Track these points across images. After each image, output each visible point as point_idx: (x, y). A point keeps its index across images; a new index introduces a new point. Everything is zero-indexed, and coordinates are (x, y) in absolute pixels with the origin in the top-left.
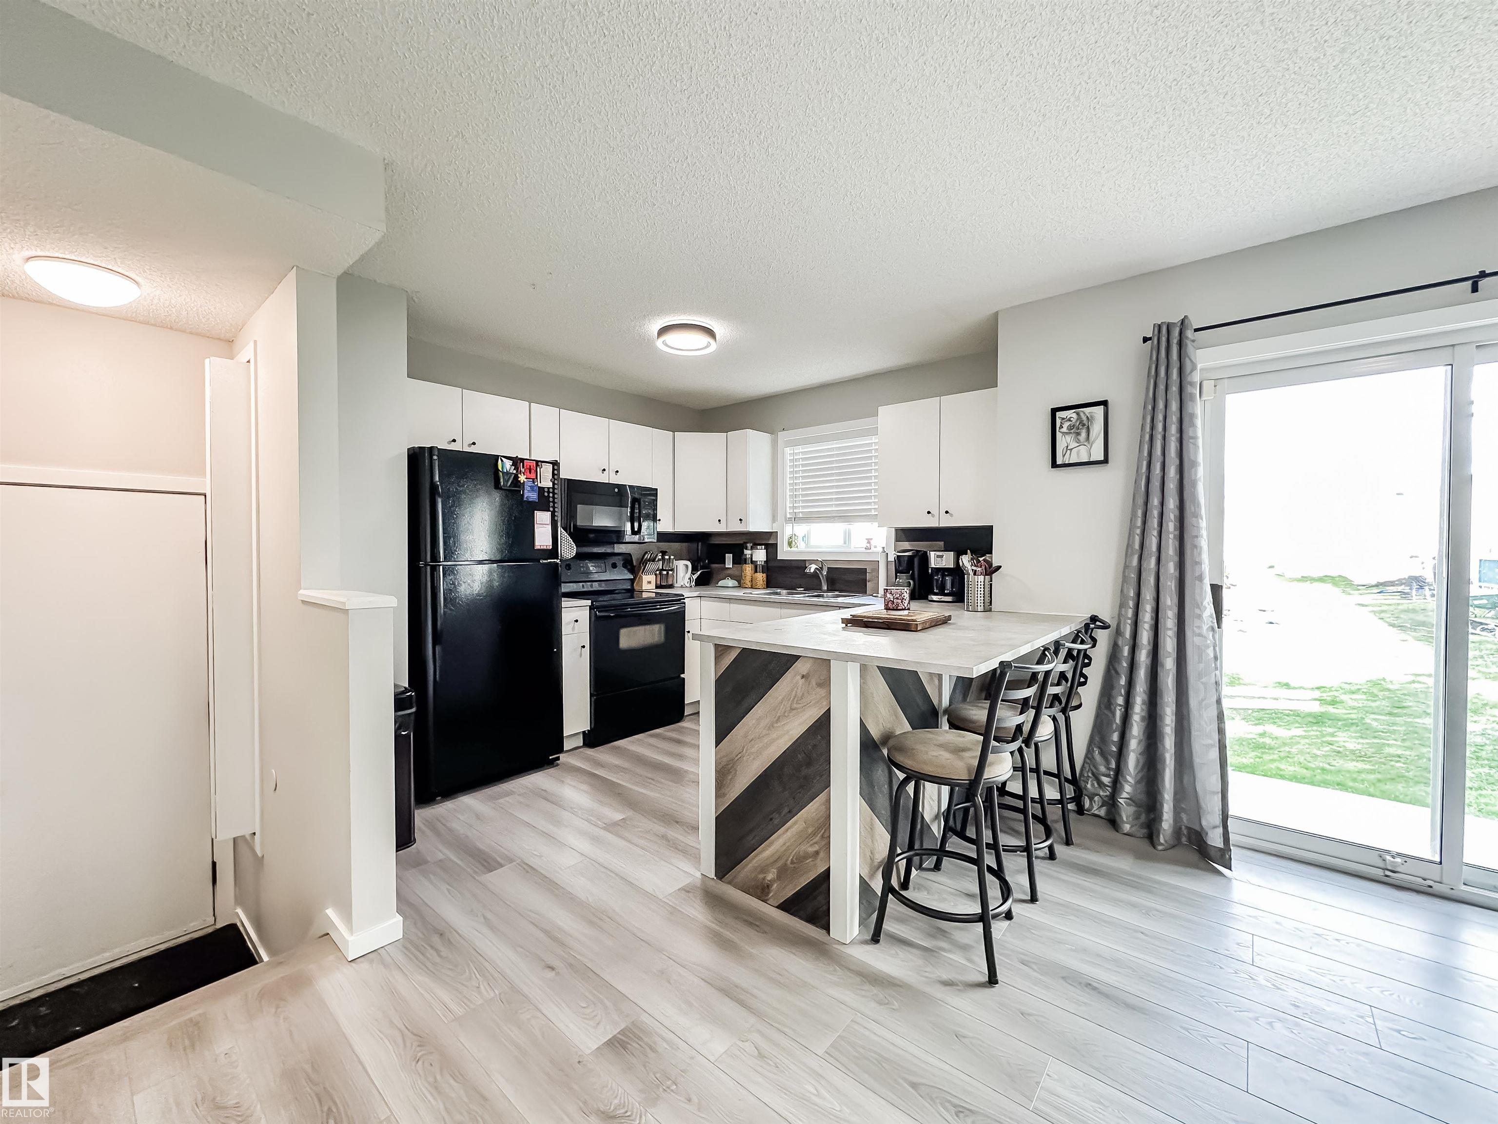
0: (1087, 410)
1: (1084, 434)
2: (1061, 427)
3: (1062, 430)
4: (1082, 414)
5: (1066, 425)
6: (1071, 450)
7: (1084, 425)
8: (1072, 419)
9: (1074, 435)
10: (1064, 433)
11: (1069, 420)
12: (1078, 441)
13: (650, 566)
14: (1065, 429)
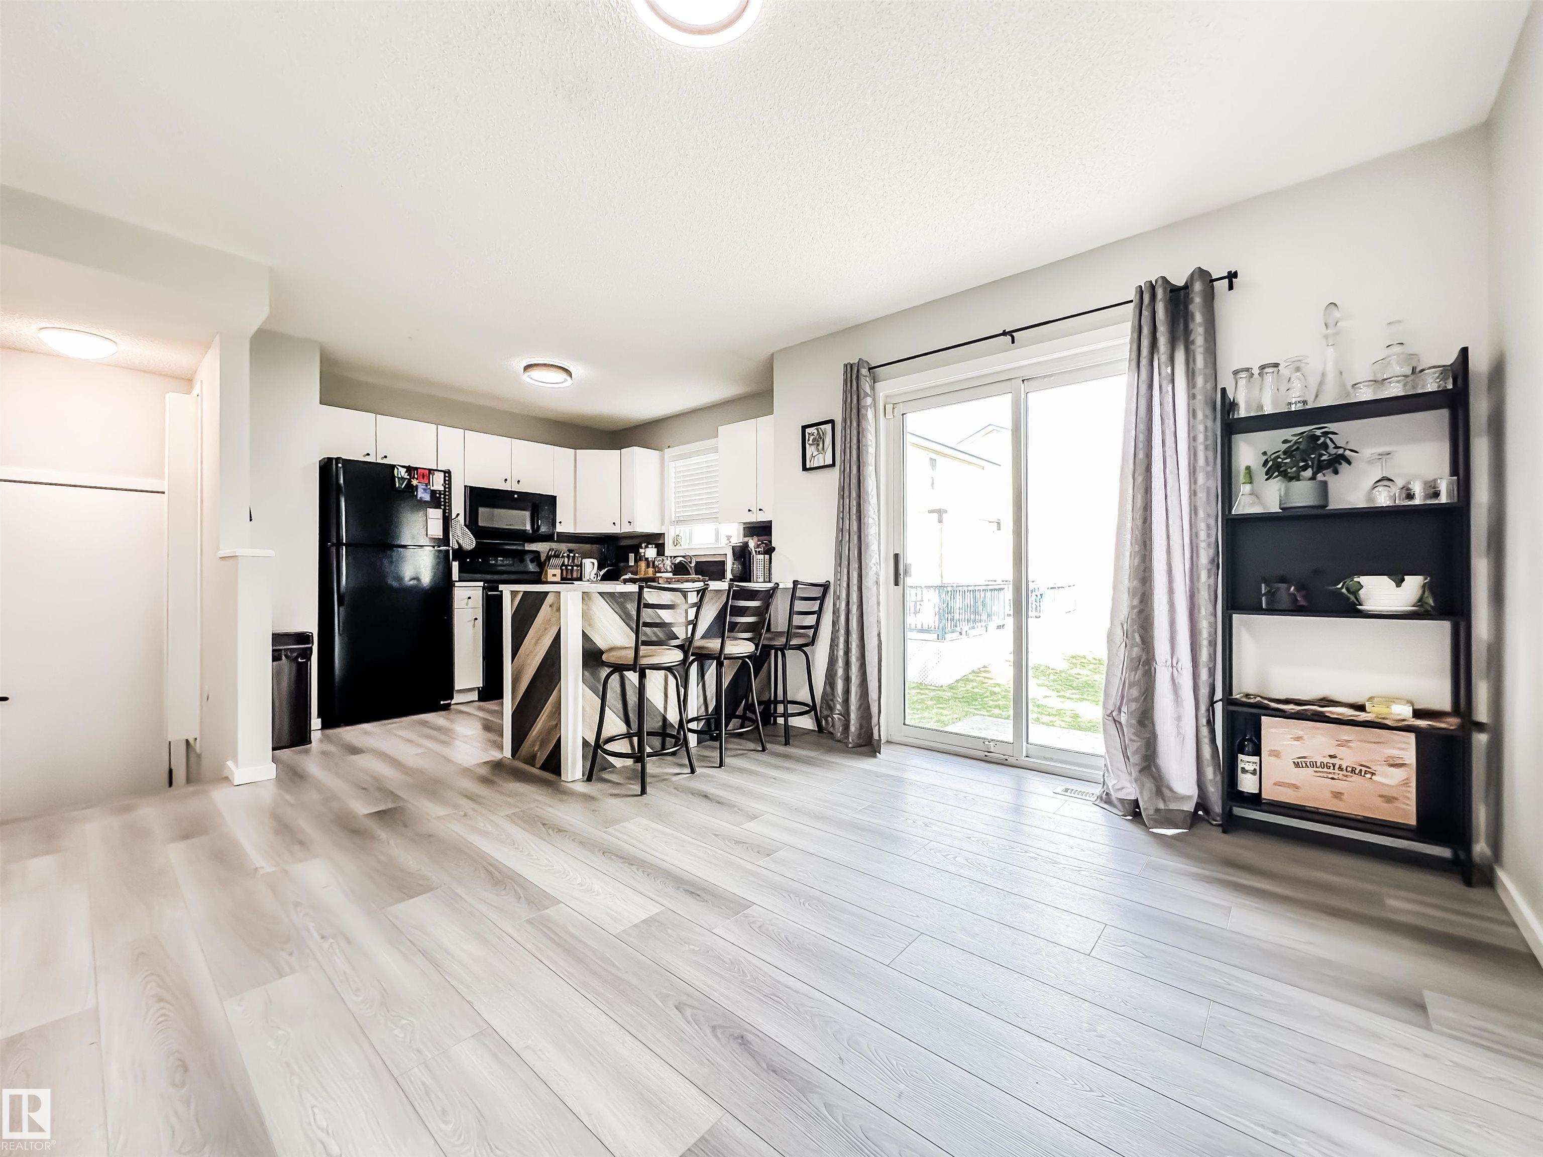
0: (822, 427)
2: (809, 440)
4: (820, 430)
5: (811, 439)
7: (821, 438)
9: (816, 446)
10: (810, 444)
11: (813, 435)
12: (818, 450)
13: (553, 561)
14: (810, 442)
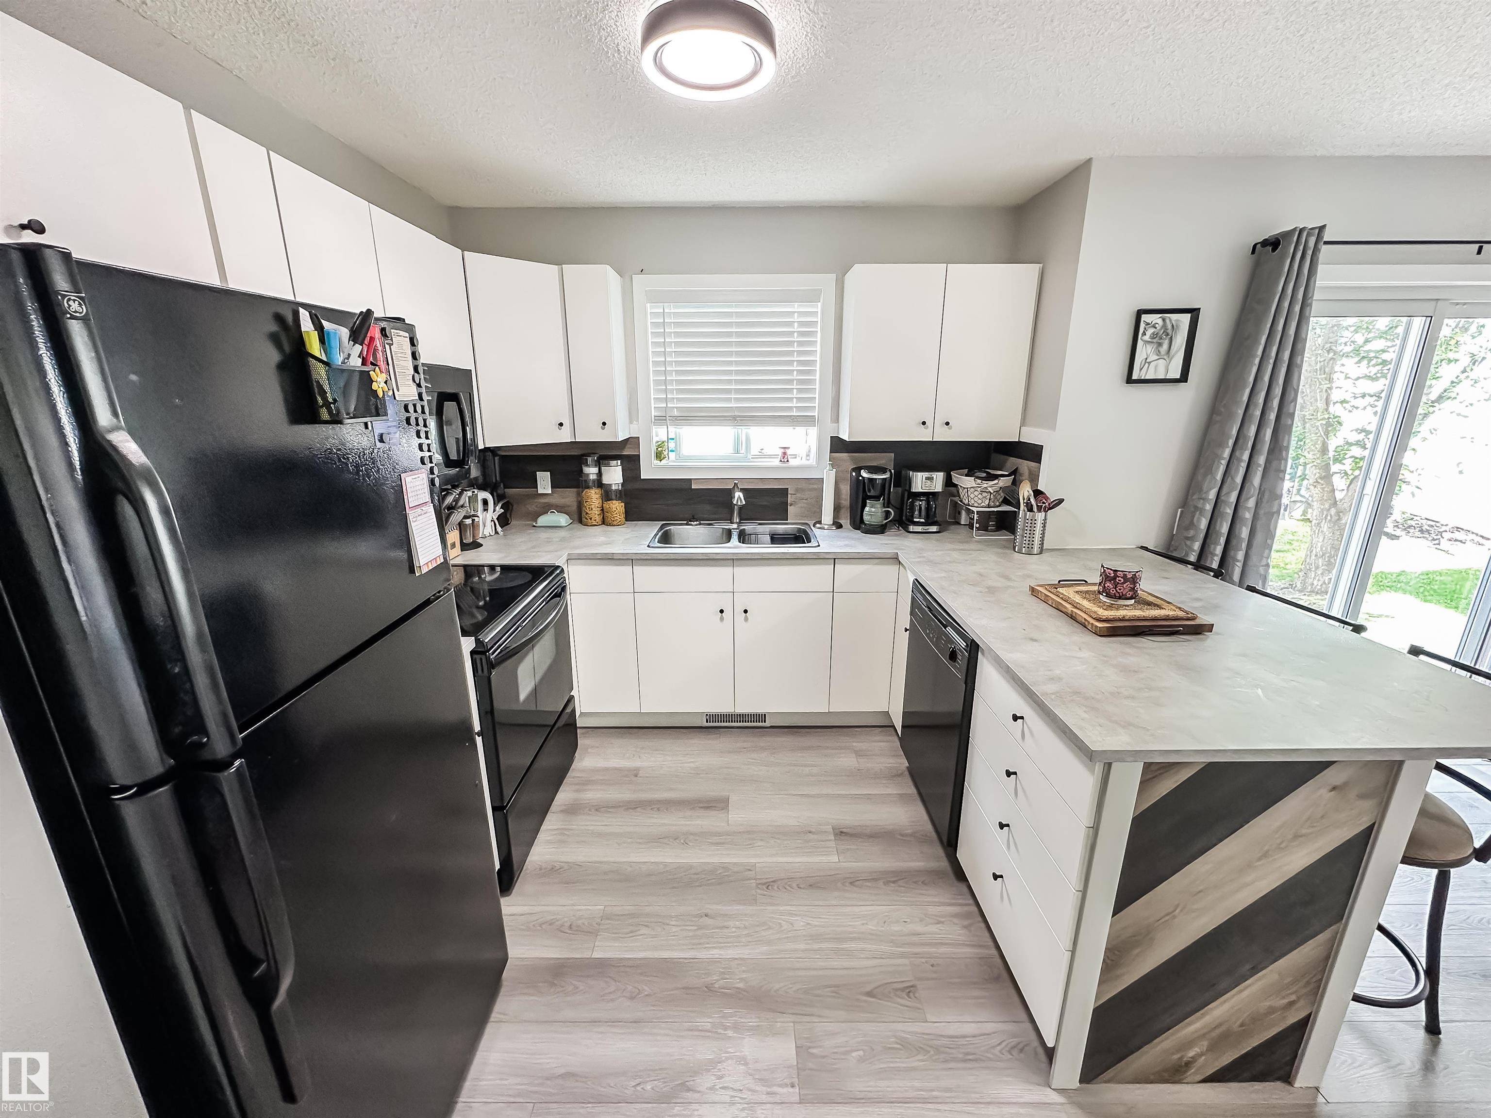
1: (1165, 346)
3: (1143, 338)
6: (1149, 363)
7: (1167, 335)
8: (1157, 325)
9: (1155, 346)
10: (1146, 342)
11: (1154, 327)
13: (456, 516)
